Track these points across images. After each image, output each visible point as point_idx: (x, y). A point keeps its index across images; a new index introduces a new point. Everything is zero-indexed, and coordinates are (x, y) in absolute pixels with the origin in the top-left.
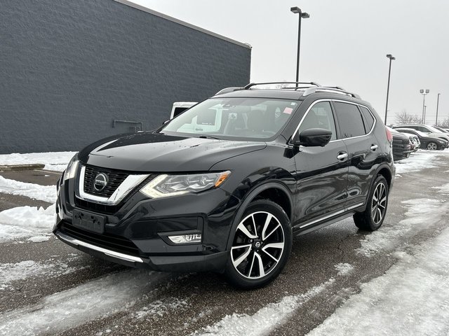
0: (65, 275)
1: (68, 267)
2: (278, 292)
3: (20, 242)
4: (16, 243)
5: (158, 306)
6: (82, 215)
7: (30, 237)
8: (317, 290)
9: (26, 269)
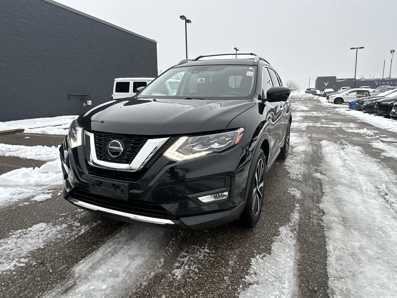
0: (81, 236)
1: (81, 225)
2: (271, 225)
3: (26, 203)
4: (21, 205)
5: (187, 259)
6: (101, 183)
7: (33, 196)
8: (296, 216)
9: (40, 233)
